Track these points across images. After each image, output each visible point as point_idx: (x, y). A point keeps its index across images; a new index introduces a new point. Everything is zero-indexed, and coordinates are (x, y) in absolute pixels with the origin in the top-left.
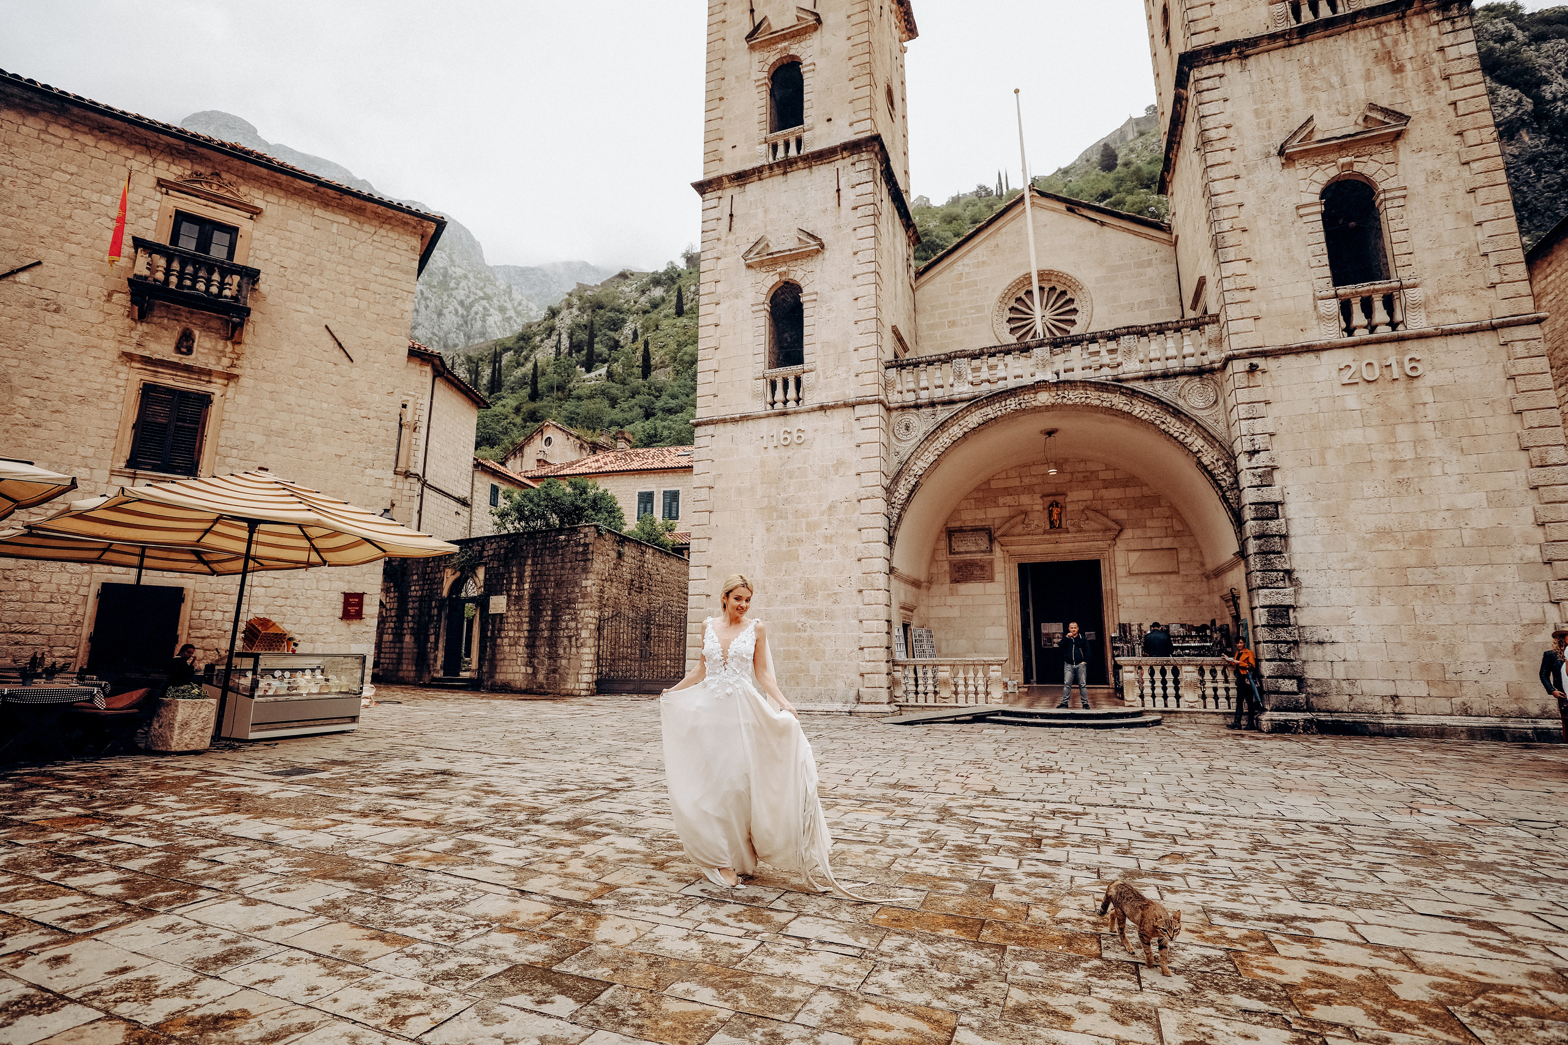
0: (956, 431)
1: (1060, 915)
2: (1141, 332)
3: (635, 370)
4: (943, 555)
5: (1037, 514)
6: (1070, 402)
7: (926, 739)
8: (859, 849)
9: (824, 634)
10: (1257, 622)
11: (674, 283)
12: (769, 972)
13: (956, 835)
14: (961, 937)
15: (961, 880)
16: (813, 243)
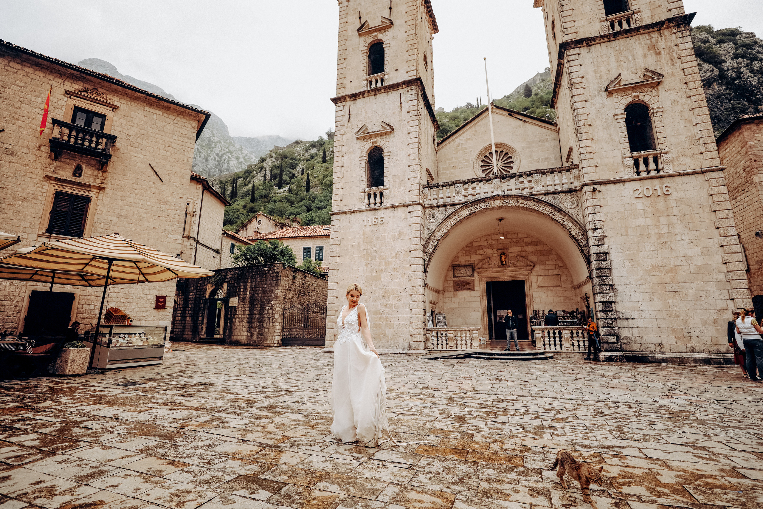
0: (456, 218)
1: (505, 447)
2: (543, 172)
3: (302, 188)
4: (450, 278)
5: (495, 258)
6: (510, 205)
7: (443, 366)
8: (409, 418)
9: (393, 316)
10: (598, 309)
11: (322, 147)
12: (365, 476)
13: (456, 411)
14: (458, 458)
15: (458, 432)
16: (388, 128)
